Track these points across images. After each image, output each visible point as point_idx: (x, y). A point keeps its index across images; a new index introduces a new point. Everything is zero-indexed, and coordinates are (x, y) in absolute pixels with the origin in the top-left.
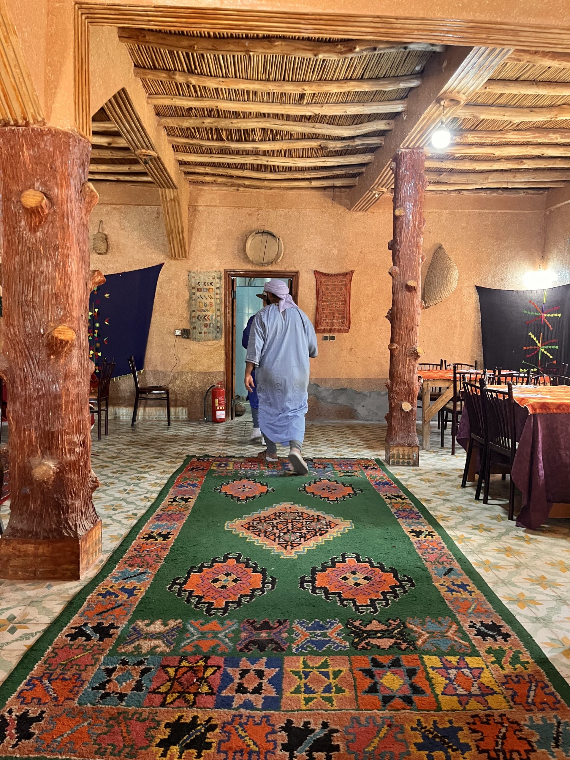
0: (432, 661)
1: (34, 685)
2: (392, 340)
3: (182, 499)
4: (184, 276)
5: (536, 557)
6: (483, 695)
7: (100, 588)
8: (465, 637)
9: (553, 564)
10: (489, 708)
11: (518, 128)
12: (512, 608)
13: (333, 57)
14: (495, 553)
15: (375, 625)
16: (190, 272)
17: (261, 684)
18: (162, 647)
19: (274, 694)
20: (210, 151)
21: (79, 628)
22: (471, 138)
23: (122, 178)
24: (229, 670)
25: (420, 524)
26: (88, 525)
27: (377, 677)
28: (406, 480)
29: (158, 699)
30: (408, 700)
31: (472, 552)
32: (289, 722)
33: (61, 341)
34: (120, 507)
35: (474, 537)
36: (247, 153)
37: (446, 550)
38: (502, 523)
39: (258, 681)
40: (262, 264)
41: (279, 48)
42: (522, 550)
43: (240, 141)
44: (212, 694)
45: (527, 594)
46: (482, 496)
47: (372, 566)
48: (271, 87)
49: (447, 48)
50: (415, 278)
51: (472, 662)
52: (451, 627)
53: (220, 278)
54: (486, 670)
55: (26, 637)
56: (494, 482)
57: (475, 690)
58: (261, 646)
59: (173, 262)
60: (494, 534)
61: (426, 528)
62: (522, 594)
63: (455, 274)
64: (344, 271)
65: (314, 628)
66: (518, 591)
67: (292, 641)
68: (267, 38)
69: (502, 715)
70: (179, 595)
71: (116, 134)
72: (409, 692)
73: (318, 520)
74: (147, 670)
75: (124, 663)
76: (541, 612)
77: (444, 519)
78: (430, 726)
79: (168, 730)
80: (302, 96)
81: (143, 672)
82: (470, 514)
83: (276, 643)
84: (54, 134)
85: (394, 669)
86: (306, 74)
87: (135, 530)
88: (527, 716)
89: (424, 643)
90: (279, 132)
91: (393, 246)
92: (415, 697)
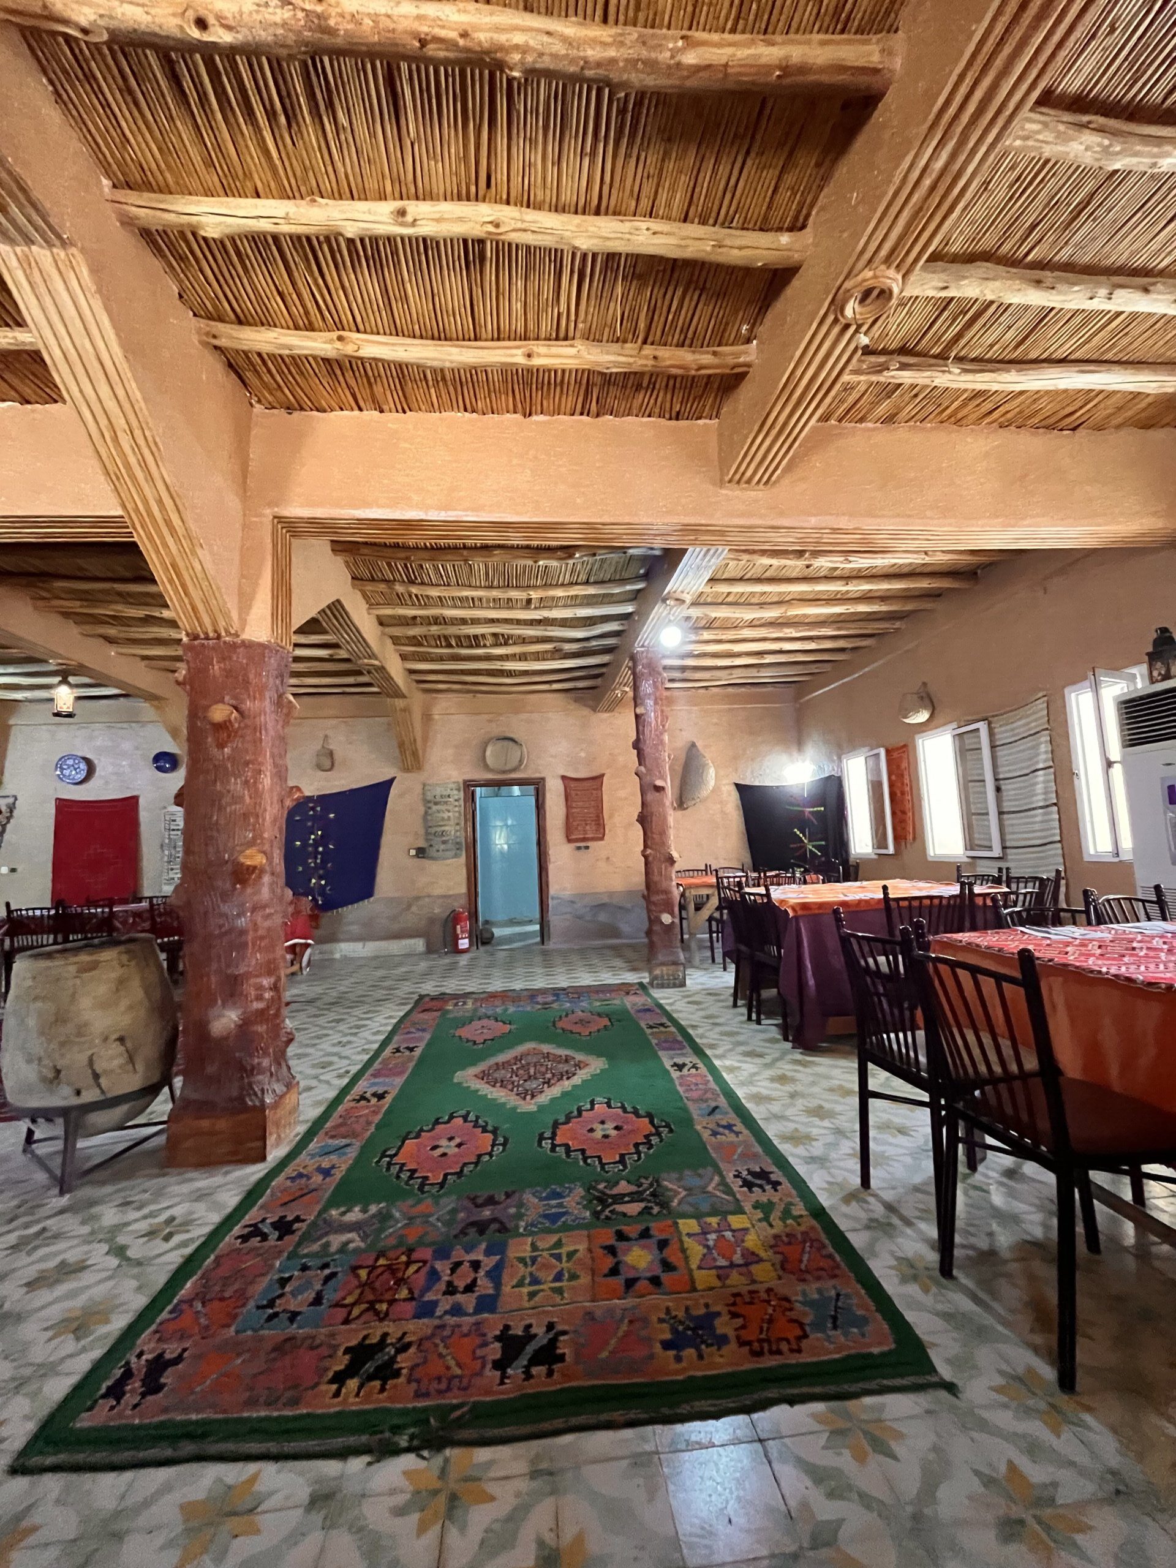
0: (688, 1225)
1: (182, 1312)
2: (646, 846)
3: (408, 1048)
4: (418, 789)
5: (813, 1084)
6: (747, 1265)
7: (290, 1171)
8: (729, 1191)
9: (831, 1090)
10: (754, 1282)
11: (751, 625)
12: (784, 1148)
13: (554, 563)
14: (767, 1084)
15: (623, 1187)
16: (424, 785)
17: (475, 1280)
18: (355, 1241)
19: (491, 1291)
20: (441, 659)
21: (255, 1225)
22: (706, 635)
23: (348, 690)
24: (438, 1265)
25: (683, 1055)
26: (279, 1088)
27: (620, 1253)
28: (671, 1004)
29: (342, 1313)
30: (655, 1281)
31: (742, 1084)
32: (507, 1327)
33: (248, 867)
34: (331, 1064)
35: (744, 1066)
36: (479, 658)
37: (712, 1085)
38: (777, 1046)
39: (473, 1275)
40: (504, 772)
41: (498, 557)
42: (798, 1076)
43: (471, 647)
44: (412, 1299)
45: (802, 1128)
46: (754, 1016)
47: (625, 1111)
48: (495, 593)
49: (666, 551)
50: (664, 779)
51: (736, 1221)
52: (712, 1179)
53: (459, 790)
54: (752, 1231)
55: (184, 1244)
56: (768, 1000)
57: (737, 1258)
58: (481, 1227)
59: (406, 775)
60: (768, 1059)
61: (690, 1059)
62: (796, 1130)
63: (711, 773)
64: (594, 774)
65: (547, 1198)
66: (791, 1126)
67: (519, 1216)
68: (485, 547)
69: (769, 1291)
70: (388, 1169)
71: (336, 646)
72: (658, 1271)
73: (567, 1061)
74: (333, 1275)
75: (304, 1268)
76: (817, 1149)
77: (712, 1046)
78: (681, 1314)
79: (347, 1357)
80: (529, 601)
81: (328, 1279)
82: (741, 1038)
83: (501, 1223)
84: (248, 645)
85: (643, 1242)
86: (530, 579)
87: (345, 1091)
88: (799, 1288)
89: (679, 1203)
90: (510, 637)
91: (637, 745)
92: (665, 1277)
